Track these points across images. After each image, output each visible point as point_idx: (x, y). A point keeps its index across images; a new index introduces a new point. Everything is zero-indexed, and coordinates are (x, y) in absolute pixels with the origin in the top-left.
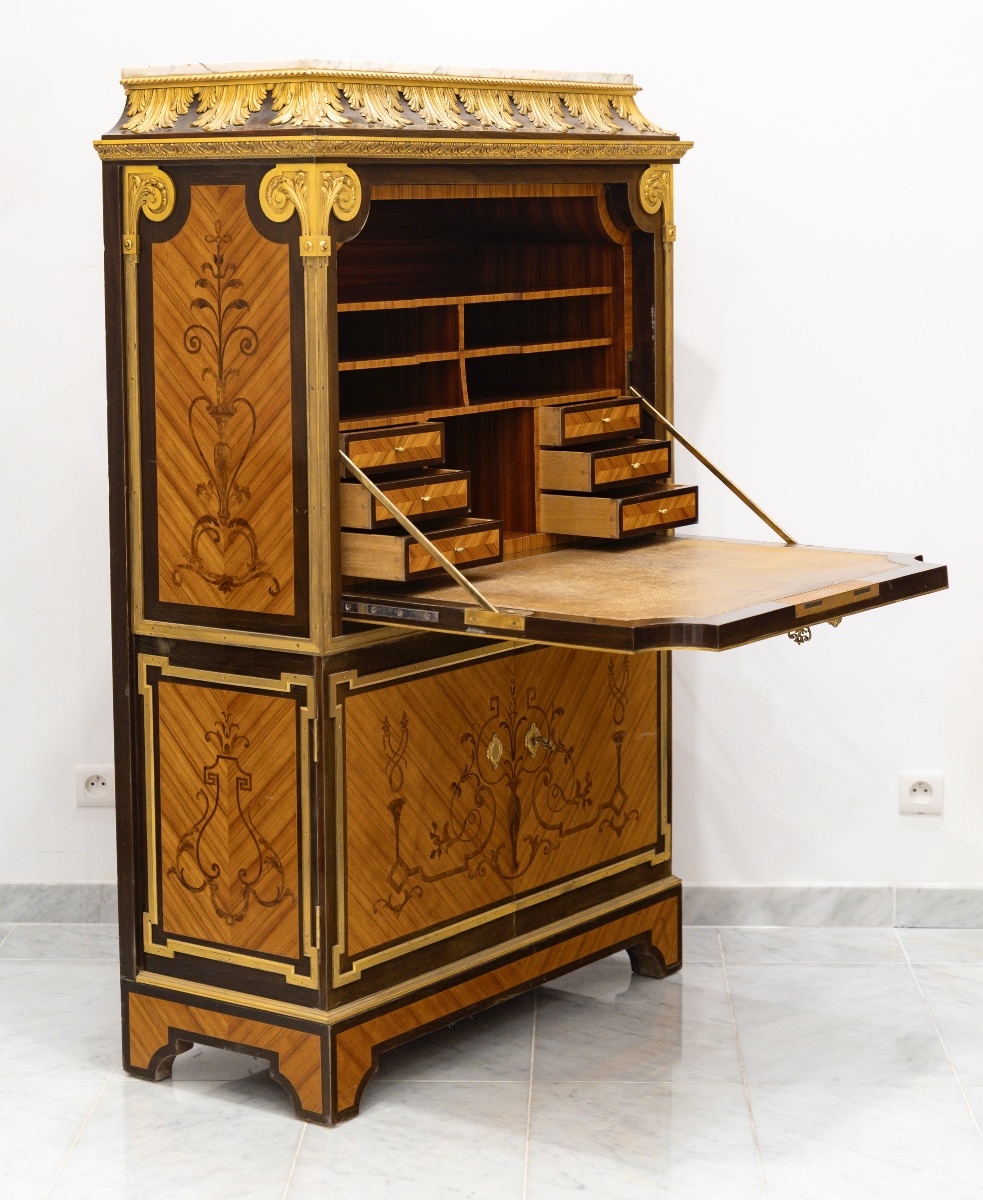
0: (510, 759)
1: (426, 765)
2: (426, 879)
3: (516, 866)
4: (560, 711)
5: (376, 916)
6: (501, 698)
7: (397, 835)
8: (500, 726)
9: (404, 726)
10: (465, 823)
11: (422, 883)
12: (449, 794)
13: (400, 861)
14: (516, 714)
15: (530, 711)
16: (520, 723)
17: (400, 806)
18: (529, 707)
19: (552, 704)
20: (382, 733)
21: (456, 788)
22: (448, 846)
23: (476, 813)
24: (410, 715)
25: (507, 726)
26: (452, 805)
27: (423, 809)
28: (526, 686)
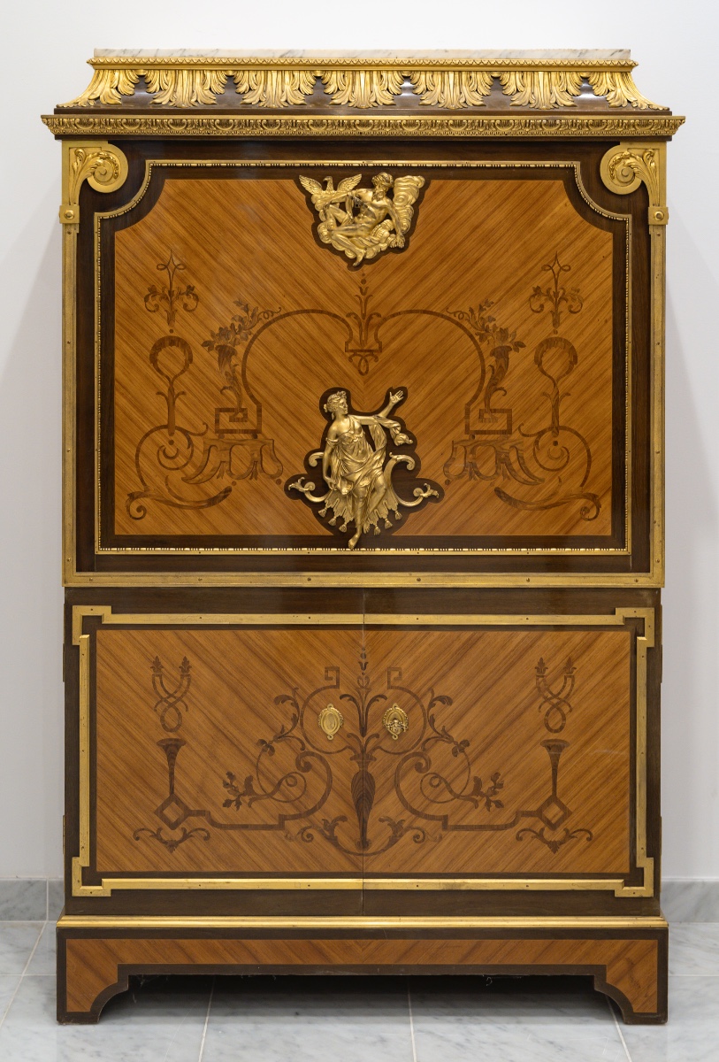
0: (358, 734)
1: (219, 715)
2: (213, 823)
3: (364, 843)
4: (446, 700)
5: (139, 843)
6: (344, 670)
7: (172, 774)
8: (341, 698)
9: (183, 671)
10: (280, 783)
11: (209, 827)
12: (255, 751)
13: (173, 798)
14: (369, 690)
15: (391, 691)
16: (374, 699)
17: (178, 748)
18: (390, 687)
19: (431, 690)
20: (151, 672)
21: (267, 747)
22: (252, 800)
23: (298, 776)
24: (193, 661)
25: (354, 700)
26: (258, 761)
27: (213, 756)
28: (387, 663)
